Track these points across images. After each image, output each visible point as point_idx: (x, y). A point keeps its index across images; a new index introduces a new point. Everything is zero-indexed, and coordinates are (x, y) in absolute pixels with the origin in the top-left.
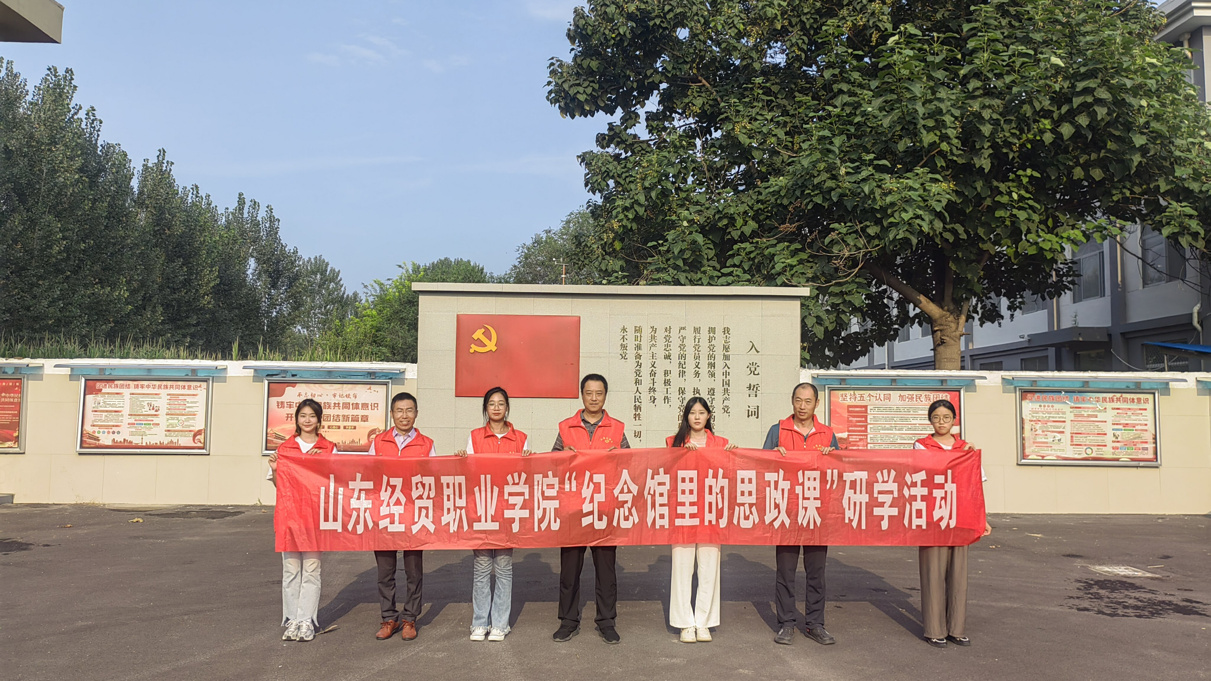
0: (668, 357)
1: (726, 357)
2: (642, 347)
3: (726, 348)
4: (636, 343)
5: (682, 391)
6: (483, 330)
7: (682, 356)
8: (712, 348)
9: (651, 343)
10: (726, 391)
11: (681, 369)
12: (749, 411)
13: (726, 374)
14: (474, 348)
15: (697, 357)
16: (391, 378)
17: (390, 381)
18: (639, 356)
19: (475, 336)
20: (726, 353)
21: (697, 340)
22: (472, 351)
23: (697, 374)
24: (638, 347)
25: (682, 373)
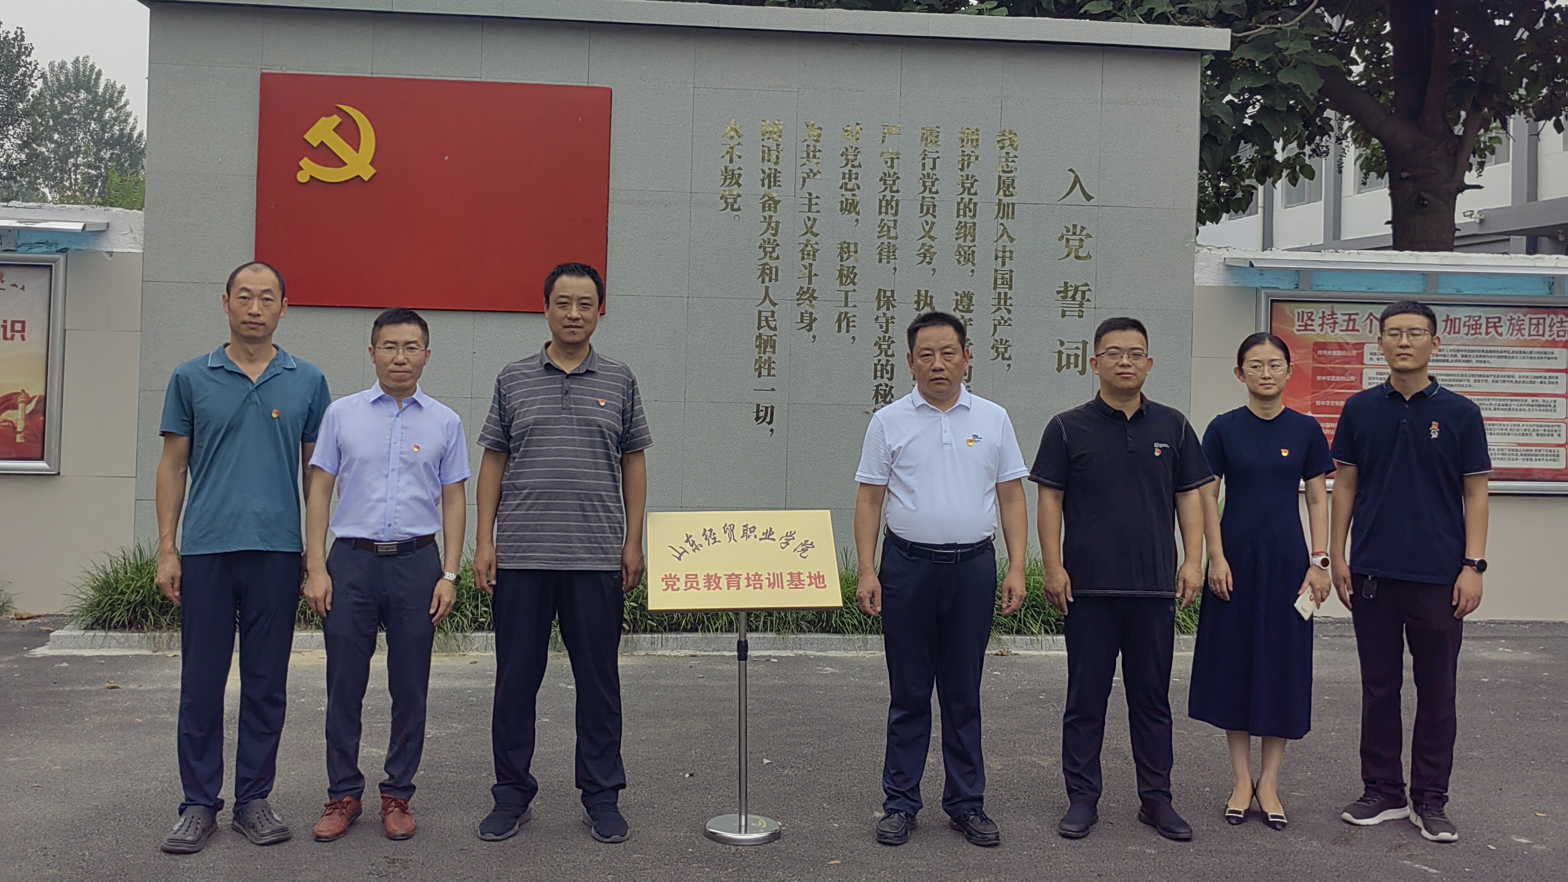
0: (850, 207)
1: (1006, 210)
2: (781, 177)
3: (1006, 186)
4: (766, 166)
5: (886, 299)
6: (336, 120)
7: (888, 205)
8: (968, 185)
9: (806, 169)
10: (1002, 301)
11: (885, 240)
12: (1060, 353)
13: (1003, 256)
14: (308, 170)
15: (927, 209)
16: (64, 251)
17: (61, 257)
18: (770, 204)
19: (313, 136)
20: (1005, 200)
21: (929, 163)
22: (303, 177)
23: (926, 255)
24: (772, 179)
25: (888, 253)
